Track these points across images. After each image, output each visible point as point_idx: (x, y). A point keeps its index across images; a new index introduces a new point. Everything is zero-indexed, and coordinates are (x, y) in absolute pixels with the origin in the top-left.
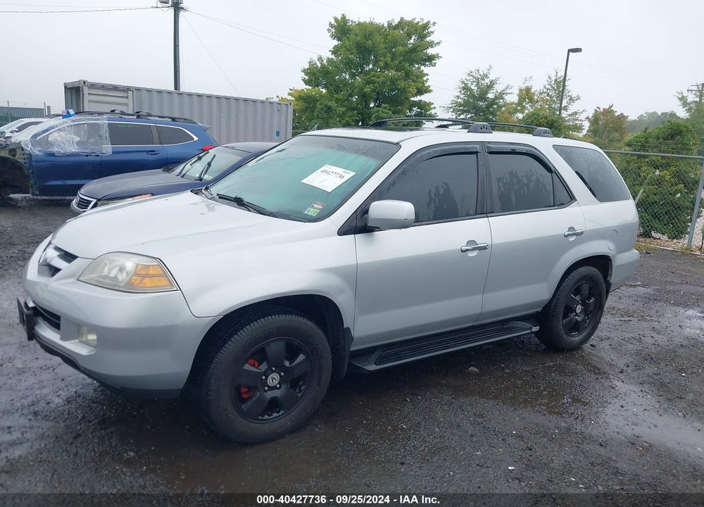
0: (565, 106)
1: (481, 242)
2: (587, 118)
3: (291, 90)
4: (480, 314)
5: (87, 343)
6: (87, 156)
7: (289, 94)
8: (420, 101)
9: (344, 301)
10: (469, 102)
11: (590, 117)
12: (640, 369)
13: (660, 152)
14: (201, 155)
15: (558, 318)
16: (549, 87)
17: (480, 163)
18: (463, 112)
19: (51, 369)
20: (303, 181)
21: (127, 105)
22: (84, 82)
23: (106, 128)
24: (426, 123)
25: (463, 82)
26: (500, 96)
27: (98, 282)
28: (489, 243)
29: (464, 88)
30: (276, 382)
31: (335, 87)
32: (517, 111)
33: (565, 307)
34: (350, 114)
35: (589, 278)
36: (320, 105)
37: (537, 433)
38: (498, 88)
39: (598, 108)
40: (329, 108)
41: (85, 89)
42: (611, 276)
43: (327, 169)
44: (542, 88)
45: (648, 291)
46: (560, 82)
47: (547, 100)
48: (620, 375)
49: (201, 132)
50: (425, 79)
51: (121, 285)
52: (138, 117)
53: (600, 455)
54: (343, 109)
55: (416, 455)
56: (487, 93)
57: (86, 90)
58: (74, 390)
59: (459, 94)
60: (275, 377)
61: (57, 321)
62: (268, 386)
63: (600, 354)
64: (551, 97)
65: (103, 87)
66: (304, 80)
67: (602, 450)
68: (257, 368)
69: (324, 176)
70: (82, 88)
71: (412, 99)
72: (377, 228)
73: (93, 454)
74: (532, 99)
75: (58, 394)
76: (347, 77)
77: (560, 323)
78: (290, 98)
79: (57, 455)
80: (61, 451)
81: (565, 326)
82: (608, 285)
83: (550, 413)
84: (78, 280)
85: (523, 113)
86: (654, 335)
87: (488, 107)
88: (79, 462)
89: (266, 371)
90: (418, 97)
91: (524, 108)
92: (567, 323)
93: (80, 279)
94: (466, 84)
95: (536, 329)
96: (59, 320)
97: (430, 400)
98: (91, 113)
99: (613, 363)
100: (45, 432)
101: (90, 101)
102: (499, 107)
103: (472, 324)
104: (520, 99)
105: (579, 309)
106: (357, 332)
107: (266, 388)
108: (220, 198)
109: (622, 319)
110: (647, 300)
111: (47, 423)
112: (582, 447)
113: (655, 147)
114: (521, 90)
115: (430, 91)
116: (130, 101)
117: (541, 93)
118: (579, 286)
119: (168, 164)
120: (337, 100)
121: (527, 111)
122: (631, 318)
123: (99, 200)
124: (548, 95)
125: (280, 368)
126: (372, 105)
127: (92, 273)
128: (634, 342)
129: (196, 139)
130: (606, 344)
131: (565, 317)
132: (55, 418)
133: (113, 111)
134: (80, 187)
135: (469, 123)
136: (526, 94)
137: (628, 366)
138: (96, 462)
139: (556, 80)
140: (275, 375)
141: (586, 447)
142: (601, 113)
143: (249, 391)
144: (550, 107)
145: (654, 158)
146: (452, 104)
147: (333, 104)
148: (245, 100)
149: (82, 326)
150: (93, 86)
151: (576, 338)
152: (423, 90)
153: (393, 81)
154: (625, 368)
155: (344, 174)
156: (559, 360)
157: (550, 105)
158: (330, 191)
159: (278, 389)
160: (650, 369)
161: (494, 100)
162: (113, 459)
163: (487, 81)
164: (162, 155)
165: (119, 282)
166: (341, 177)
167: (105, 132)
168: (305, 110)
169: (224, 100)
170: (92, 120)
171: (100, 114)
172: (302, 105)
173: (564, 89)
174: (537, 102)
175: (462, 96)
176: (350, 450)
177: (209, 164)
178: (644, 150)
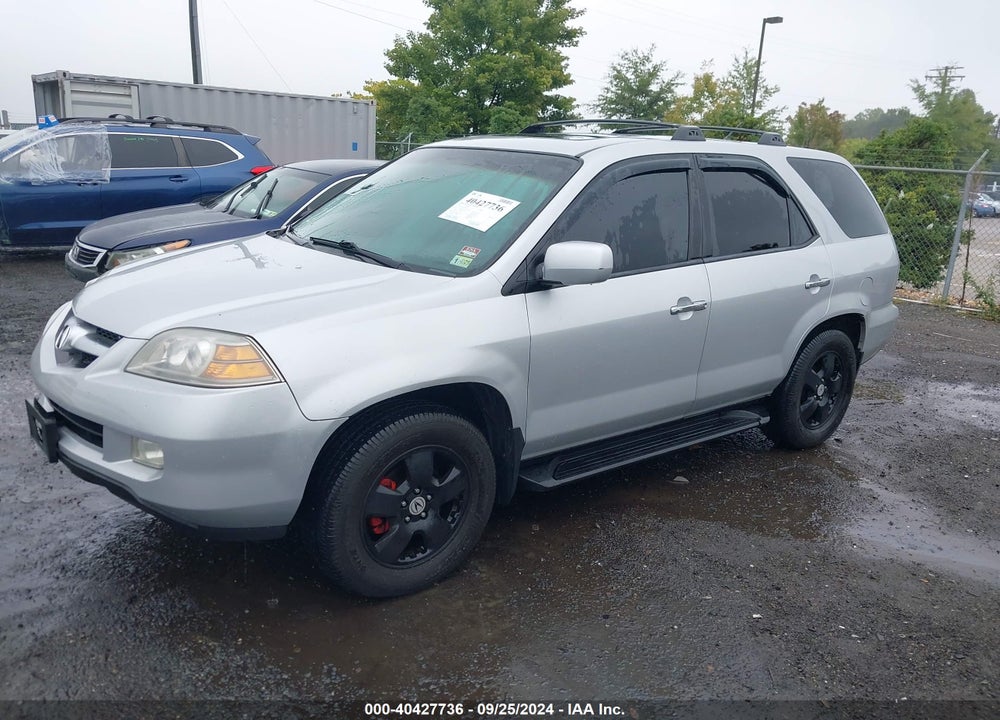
0: (759, 102)
1: (697, 299)
2: (789, 119)
3: (367, 82)
4: (693, 402)
5: (146, 464)
6: (80, 185)
7: (366, 89)
8: (557, 97)
9: (512, 391)
10: (624, 98)
11: (793, 117)
12: (906, 471)
13: (906, 165)
14: (255, 180)
15: (795, 404)
16: (735, 73)
17: (692, 184)
18: (615, 112)
19: (75, 503)
20: (441, 216)
21: (130, 107)
22: (64, 74)
23: (105, 142)
24: (566, 128)
25: (614, 69)
26: (668, 87)
27: (159, 373)
28: (707, 301)
29: (616, 77)
30: (420, 509)
31: (433, 77)
32: (691, 109)
33: (804, 388)
34: (457, 116)
35: (834, 347)
36: (414, 103)
37: (784, 565)
38: (665, 76)
39: (803, 103)
40: (428, 108)
41: (67, 84)
42: (863, 342)
43: (474, 197)
44: (726, 75)
45: (898, 362)
46: (751, 66)
47: (733, 93)
48: (882, 480)
49: (248, 146)
50: (563, 64)
51: (195, 376)
52: (153, 124)
53: (872, 592)
54: (447, 109)
55: (622, 605)
56: (649, 84)
57: (67, 86)
58: (114, 531)
59: (609, 86)
60: (419, 502)
61: (96, 433)
62: (411, 516)
63: (849, 452)
64: (739, 88)
65: (93, 81)
66: (388, 67)
67: (874, 585)
68: (395, 490)
69: (473, 208)
70: (62, 83)
71: (546, 93)
72: (556, 283)
73: (160, 624)
74: (715, 91)
75: (92, 538)
76: (450, 62)
77: (798, 410)
78: (366, 94)
79: (108, 627)
80: (111, 621)
81: (803, 414)
82: (859, 355)
83: (797, 536)
84: (125, 371)
85: (700, 113)
86: (918, 422)
87: (651, 103)
88: (141, 635)
89: (408, 493)
90: (554, 90)
91: (702, 105)
92: (806, 410)
93: (128, 369)
94: (619, 72)
95: (765, 420)
96: (102, 432)
97: (628, 524)
98: (81, 120)
99: (870, 463)
100: (83, 596)
101: (74, 103)
102: (667, 104)
103: (682, 417)
104: (695, 92)
105: (821, 389)
106: (531, 434)
107: (408, 518)
108: (315, 243)
109: (870, 401)
110: (899, 375)
111: (84, 582)
112: (847, 582)
113: (898, 158)
114: (697, 79)
115: (571, 82)
116: (134, 101)
117: (725, 83)
118: (821, 359)
119: (206, 195)
120: (438, 96)
121: (706, 110)
122: (884, 401)
123: (110, 250)
124: (735, 85)
125: (426, 489)
126: (487, 103)
127: (147, 360)
128: (894, 433)
129: (241, 156)
130: (855, 438)
131: (802, 403)
132: (95, 574)
133: (113, 117)
134: (77, 231)
135: (673, 127)
136: (705, 85)
137: (890, 467)
138: (168, 635)
139: (745, 64)
140: (420, 500)
141: (853, 582)
142: (808, 111)
143: (384, 523)
144: (738, 103)
145: (895, 174)
146: (600, 100)
147: (432, 101)
148: (306, 98)
149: (138, 439)
150: (77, 79)
151: (817, 431)
152: (561, 81)
153: (518, 67)
154: (887, 471)
155: (502, 205)
156: (796, 461)
157: (737, 101)
158: (484, 230)
159: (424, 518)
160: (920, 471)
161: (659, 93)
162: (192, 630)
163: (649, 66)
164: (192, 181)
165: (190, 372)
166: (500, 208)
167: (104, 148)
168: (391, 111)
169: (274, 98)
170: (83, 130)
171: (96, 121)
172: (386, 104)
173: (757, 77)
174: (721, 96)
175: (614, 89)
176: (529, 602)
177: (270, 194)
178: (883, 163)
